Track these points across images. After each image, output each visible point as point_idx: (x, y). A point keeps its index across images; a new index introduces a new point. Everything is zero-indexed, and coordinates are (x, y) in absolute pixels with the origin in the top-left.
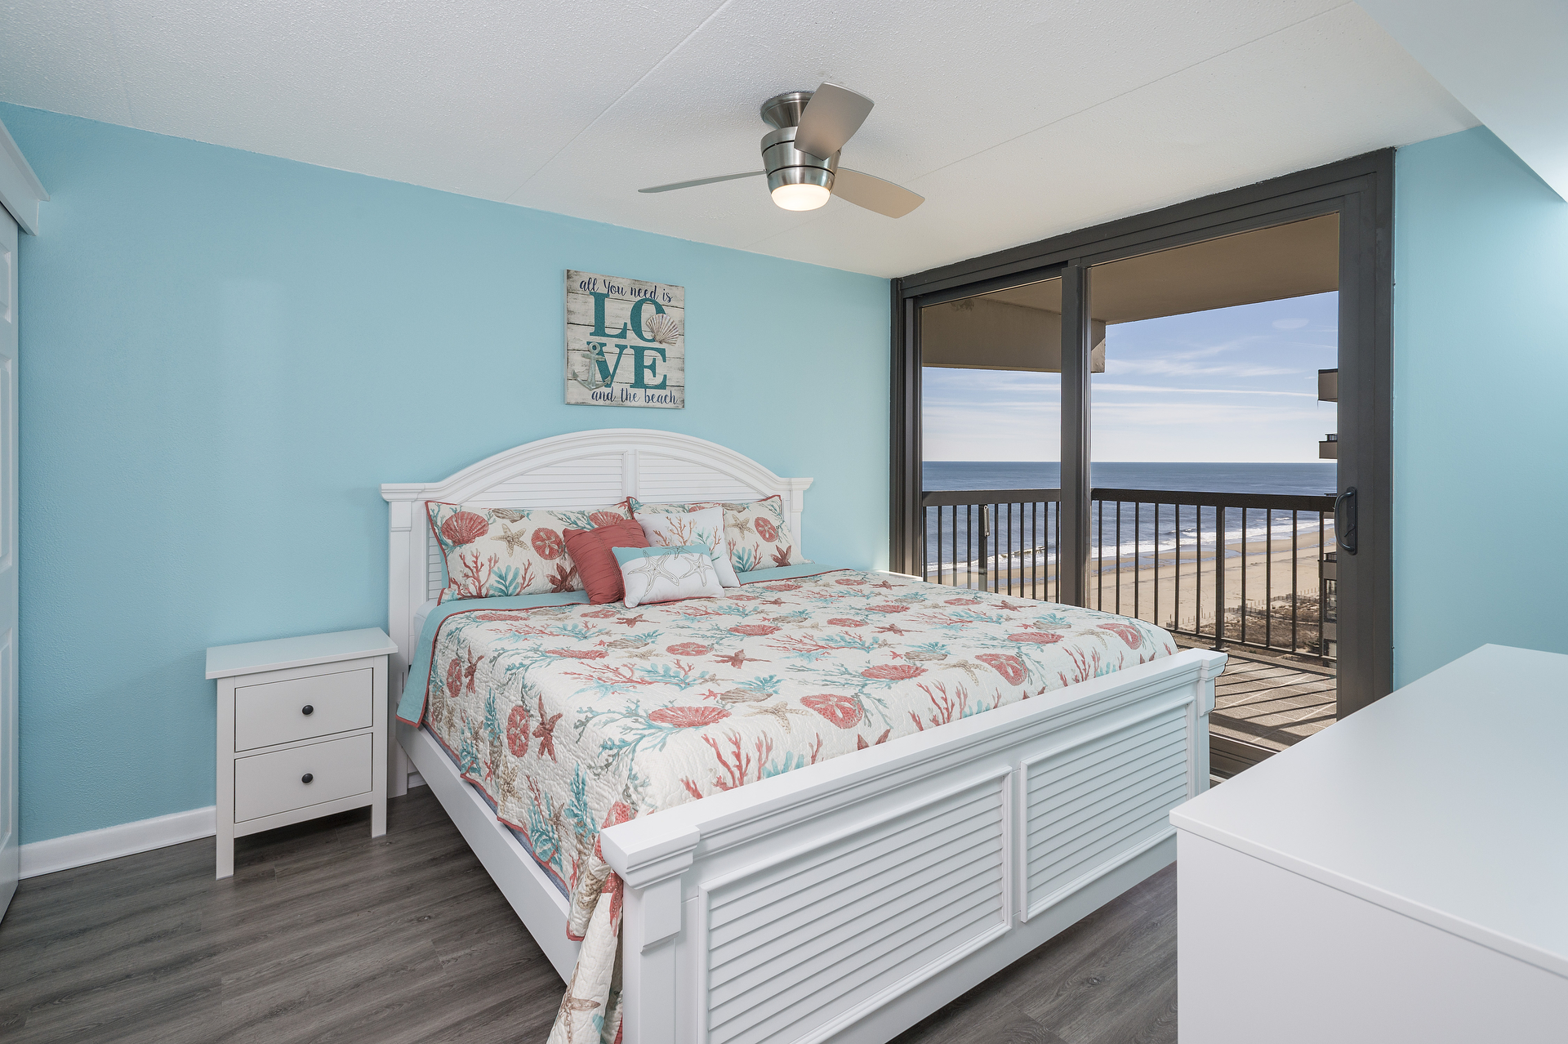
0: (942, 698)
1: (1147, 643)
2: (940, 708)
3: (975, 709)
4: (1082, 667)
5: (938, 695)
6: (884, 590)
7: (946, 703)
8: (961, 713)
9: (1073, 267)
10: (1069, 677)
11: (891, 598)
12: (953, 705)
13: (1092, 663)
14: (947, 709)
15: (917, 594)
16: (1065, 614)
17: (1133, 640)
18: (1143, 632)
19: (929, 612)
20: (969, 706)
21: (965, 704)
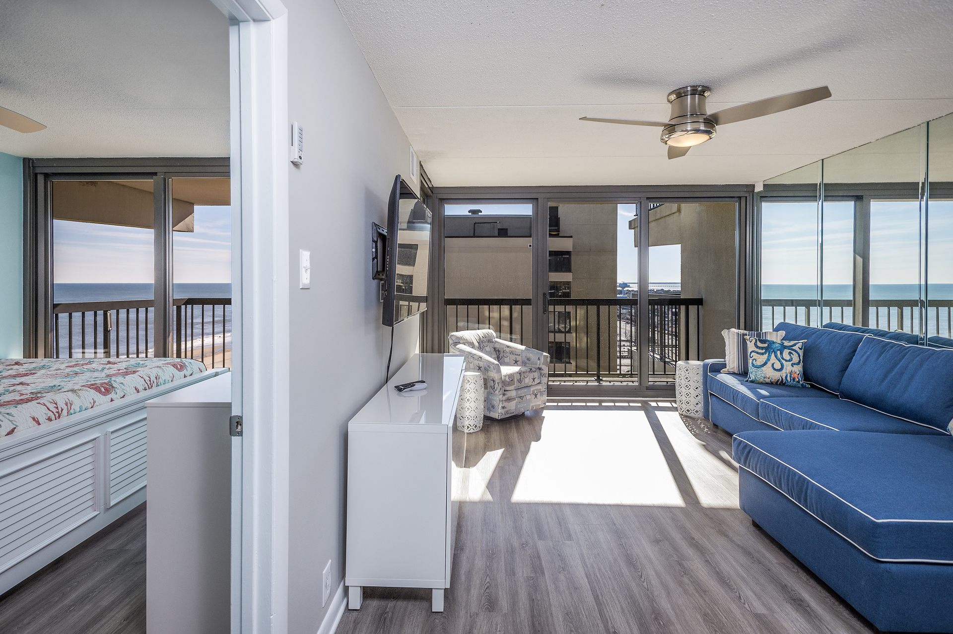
0: (55, 407)
1: (189, 369)
2: (53, 412)
3: (78, 410)
4: (149, 383)
5: (52, 407)
6: (17, 367)
7: (58, 409)
8: (68, 413)
9: (161, 177)
10: (140, 388)
11: (21, 370)
12: (62, 410)
13: (155, 381)
14: (58, 412)
15: (44, 365)
16: (145, 362)
17: (182, 367)
18: (187, 364)
19: (54, 373)
20: (74, 409)
21: (71, 408)
